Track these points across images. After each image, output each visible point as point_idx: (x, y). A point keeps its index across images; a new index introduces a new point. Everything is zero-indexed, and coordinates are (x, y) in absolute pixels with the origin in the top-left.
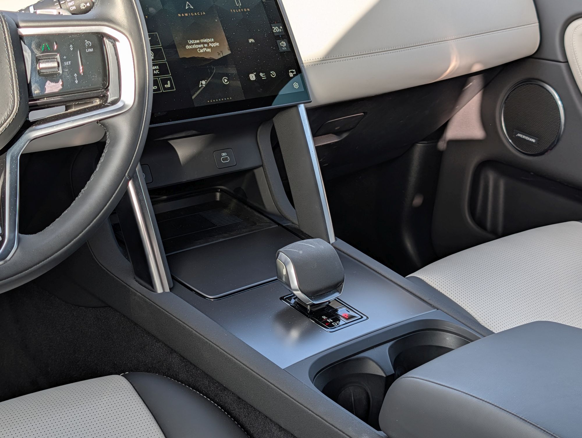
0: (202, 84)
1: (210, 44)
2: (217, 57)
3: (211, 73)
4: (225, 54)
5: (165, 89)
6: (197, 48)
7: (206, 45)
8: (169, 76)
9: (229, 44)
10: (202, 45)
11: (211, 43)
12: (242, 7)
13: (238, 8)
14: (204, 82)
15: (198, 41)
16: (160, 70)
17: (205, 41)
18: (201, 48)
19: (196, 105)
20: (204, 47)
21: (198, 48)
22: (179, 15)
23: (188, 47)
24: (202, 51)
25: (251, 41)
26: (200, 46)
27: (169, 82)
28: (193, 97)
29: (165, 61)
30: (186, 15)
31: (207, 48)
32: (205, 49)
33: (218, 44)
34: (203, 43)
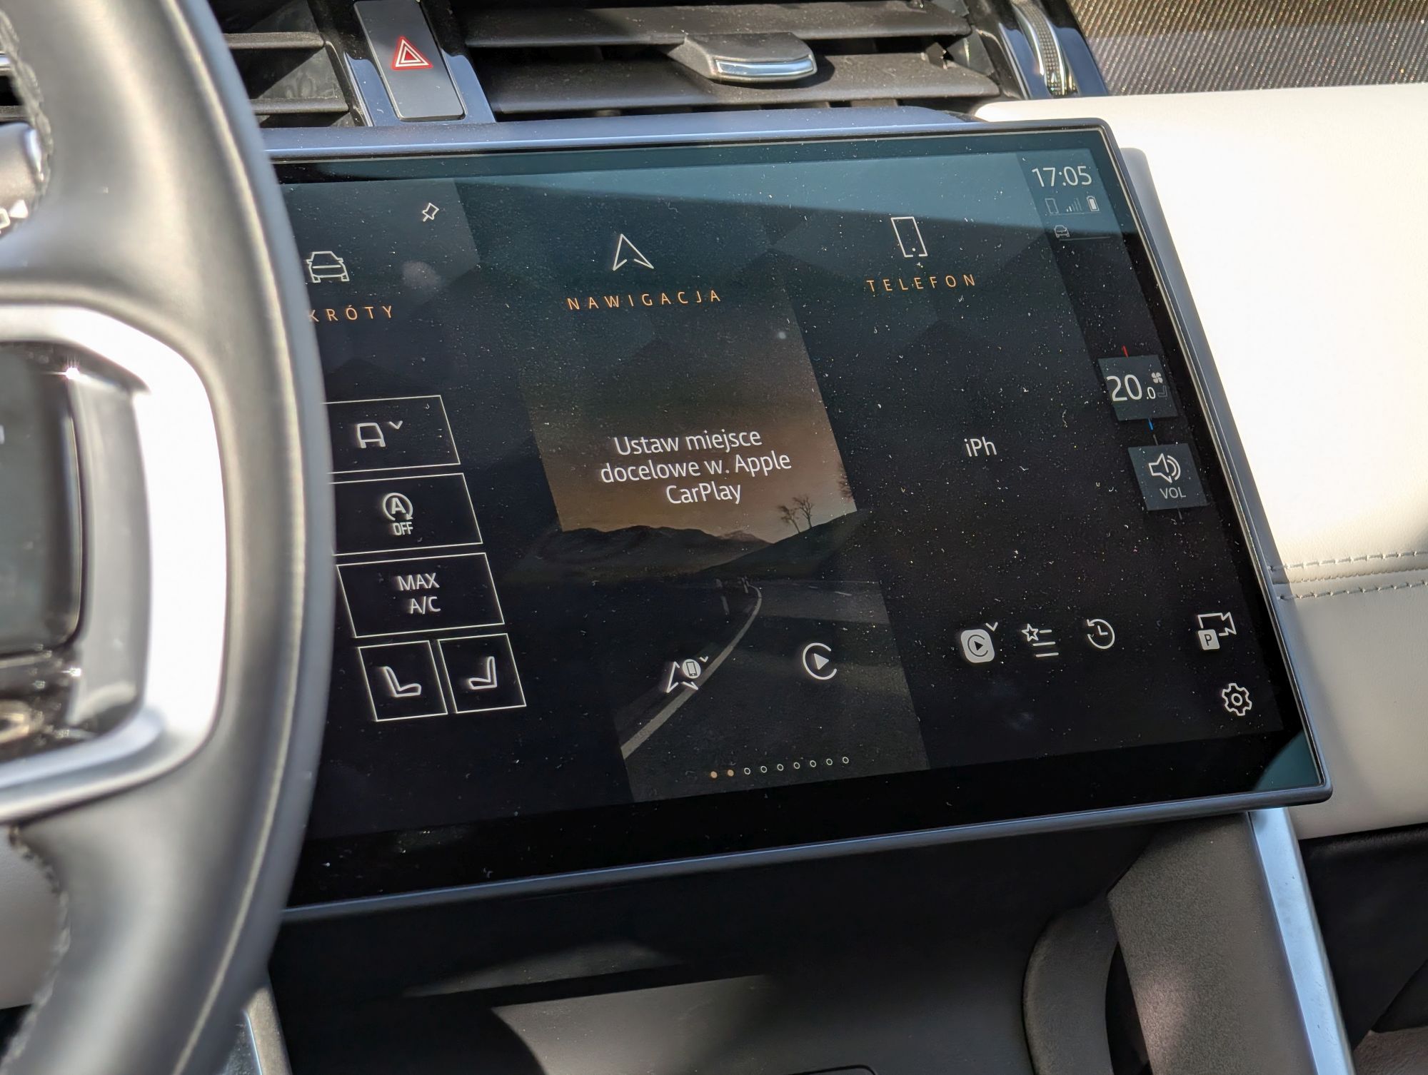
0: (679, 677)
1: (739, 462)
2: (773, 531)
3: (738, 617)
4: (822, 516)
5: (467, 698)
6: (663, 483)
7: (714, 467)
8: (496, 627)
9: (849, 465)
10: (691, 468)
11: (746, 452)
12: (931, 266)
13: (907, 269)
14: (691, 668)
15: (671, 445)
16: (441, 595)
17: (712, 441)
18: (688, 482)
19: (642, 791)
20: (705, 477)
21: (672, 479)
22: (573, 304)
23: (609, 474)
24: (688, 497)
25: (975, 446)
26: (679, 470)
27: (490, 661)
28: (627, 749)
29: (474, 548)
30: (613, 302)
31: (719, 480)
32: (706, 489)
33: (783, 462)
34: (702, 456)
